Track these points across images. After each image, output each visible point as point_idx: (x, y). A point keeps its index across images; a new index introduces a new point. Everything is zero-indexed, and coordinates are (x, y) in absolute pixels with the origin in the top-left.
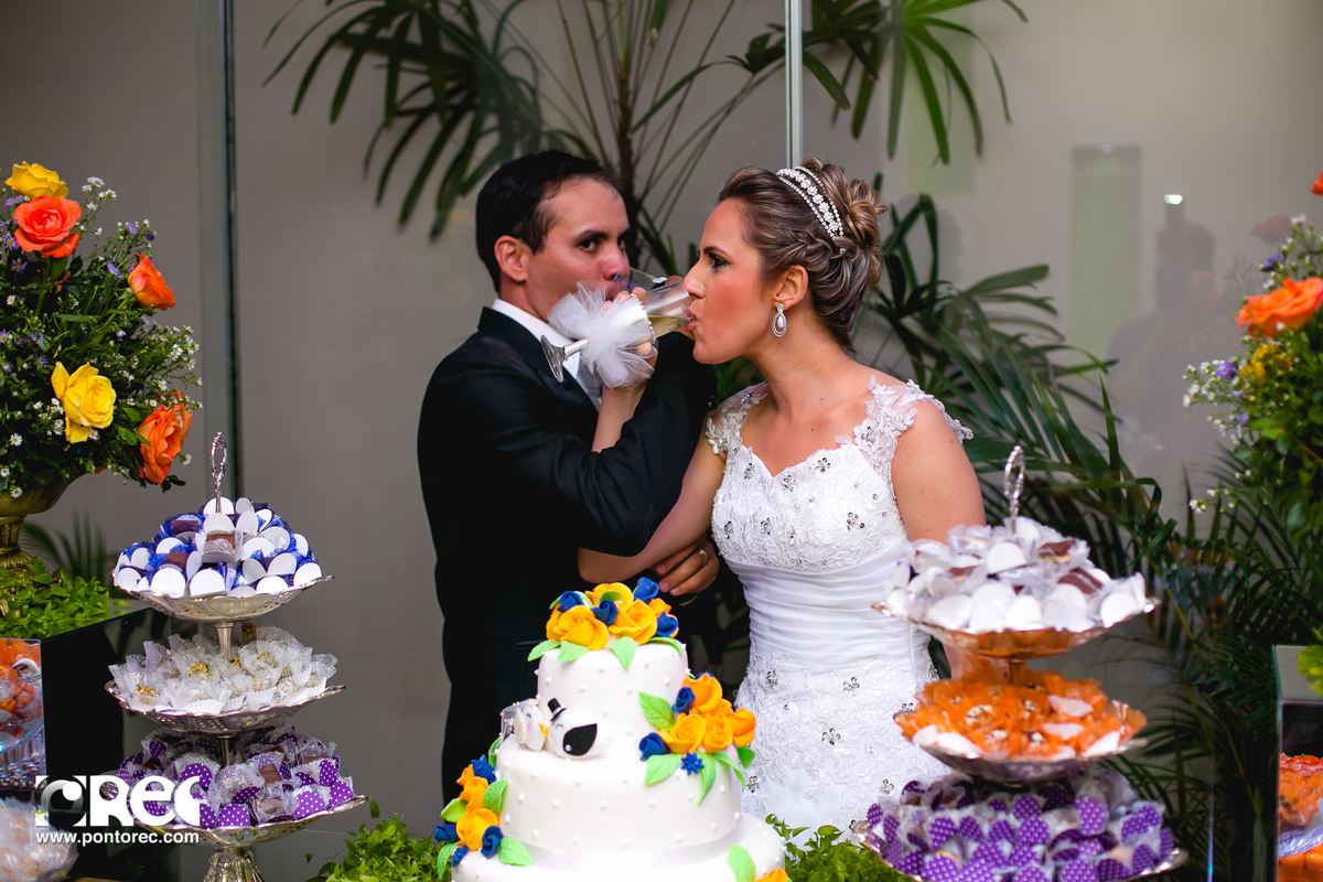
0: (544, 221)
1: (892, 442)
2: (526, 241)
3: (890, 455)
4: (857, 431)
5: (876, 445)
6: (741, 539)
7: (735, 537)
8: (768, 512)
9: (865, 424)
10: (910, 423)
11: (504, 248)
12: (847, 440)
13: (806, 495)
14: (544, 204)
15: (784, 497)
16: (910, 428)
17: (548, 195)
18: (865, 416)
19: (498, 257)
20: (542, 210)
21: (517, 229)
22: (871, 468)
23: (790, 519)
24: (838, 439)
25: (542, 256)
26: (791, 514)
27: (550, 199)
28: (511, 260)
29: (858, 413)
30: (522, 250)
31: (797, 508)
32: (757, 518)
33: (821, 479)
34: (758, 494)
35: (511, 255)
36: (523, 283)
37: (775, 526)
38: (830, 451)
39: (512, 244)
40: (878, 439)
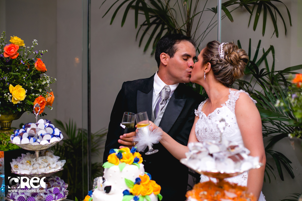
0: (175, 49)
1: (234, 104)
2: (169, 54)
3: (234, 107)
4: (226, 102)
5: (231, 105)
6: (201, 135)
7: (200, 135)
8: (206, 126)
9: (229, 100)
10: (238, 98)
11: (162, 56)
12: (224, 105)
13: (215, 120)
14: (175, 45)
15: (209, 122)
16: (238, 99)
17: (177, 43)
18: (228, 99)
19: (161, 58)
20: (175, 47)
21: (167, 51)
22: (231, 111)
23: (211, 126)
24: (222, 105)
25: (172, 59)
26: (211, 125)
27: (177, 44)
28: (164, 59)
29: (227, 98)
30: (167, 57)
31: (212, 123)
32: (204, 128)
33: (218, 115)
34: (204, 122)
35: (164, 58)
36: (166, 66)
37: (208, 130)
38: (220, 108)
39: (165, 55)
40: (231, 104)
